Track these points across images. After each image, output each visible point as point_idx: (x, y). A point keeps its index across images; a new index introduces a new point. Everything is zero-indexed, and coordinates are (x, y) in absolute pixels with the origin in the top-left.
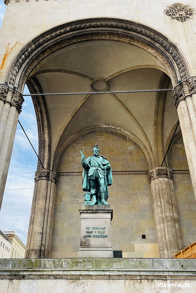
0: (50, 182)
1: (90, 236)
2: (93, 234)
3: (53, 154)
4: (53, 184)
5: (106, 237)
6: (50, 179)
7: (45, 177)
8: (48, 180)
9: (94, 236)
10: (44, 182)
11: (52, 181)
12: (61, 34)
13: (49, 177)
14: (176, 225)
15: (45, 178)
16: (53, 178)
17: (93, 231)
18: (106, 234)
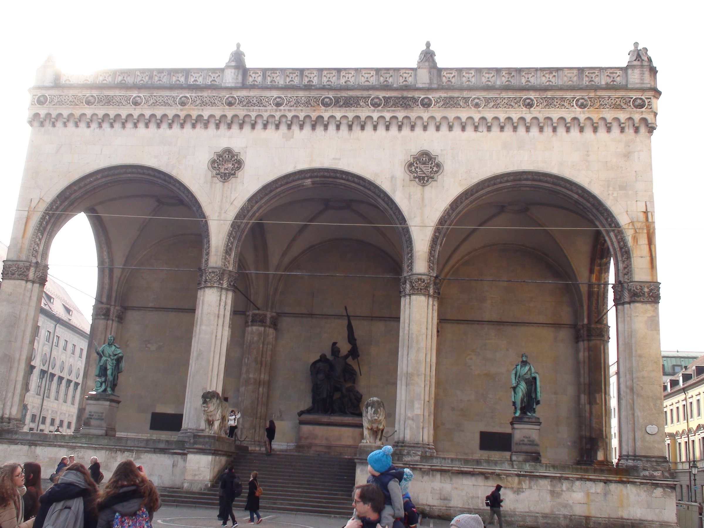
0: (110, 322)
1: (91, 418)
2: (94, 417)
3: (115, 280)
4: (115, 324)
5: (103, 419)
6: (111, 317)
7: (104, 315)
8: (108, 320)
9: (94, 419)
10: (102, 323)
11: (113, 320)
12: (91, 182)
13: (109, 316)
14: (261, 389)
15: (103, 317)
16: (116, 317)
17: (95, 414)
18: (103, 417)
